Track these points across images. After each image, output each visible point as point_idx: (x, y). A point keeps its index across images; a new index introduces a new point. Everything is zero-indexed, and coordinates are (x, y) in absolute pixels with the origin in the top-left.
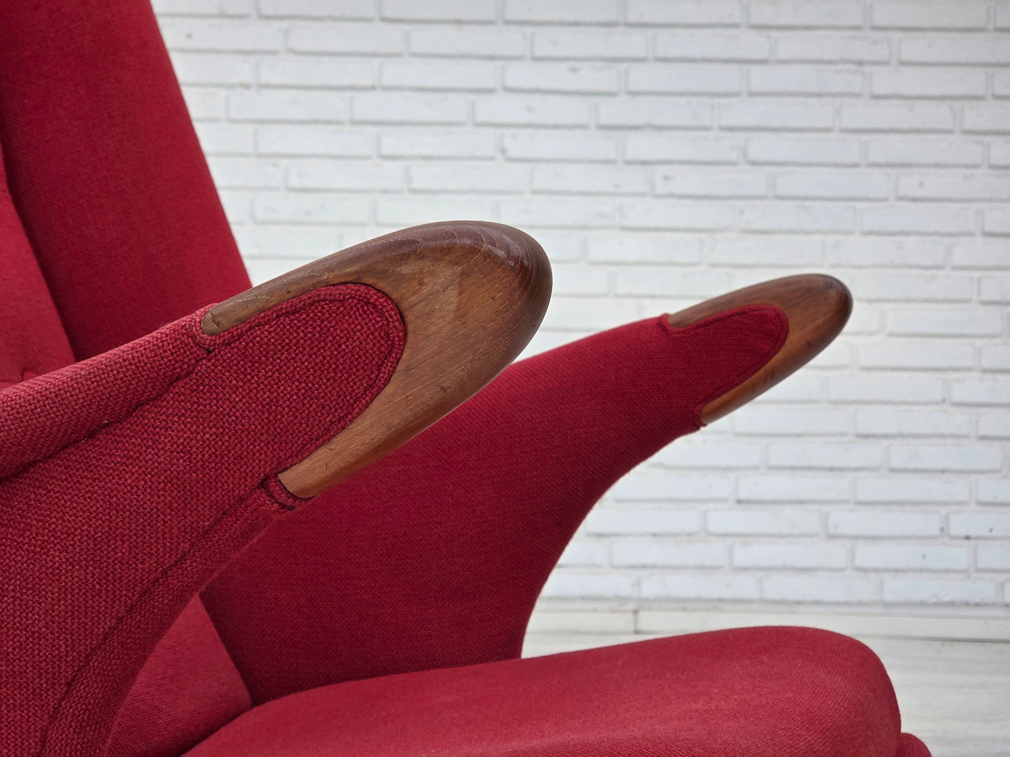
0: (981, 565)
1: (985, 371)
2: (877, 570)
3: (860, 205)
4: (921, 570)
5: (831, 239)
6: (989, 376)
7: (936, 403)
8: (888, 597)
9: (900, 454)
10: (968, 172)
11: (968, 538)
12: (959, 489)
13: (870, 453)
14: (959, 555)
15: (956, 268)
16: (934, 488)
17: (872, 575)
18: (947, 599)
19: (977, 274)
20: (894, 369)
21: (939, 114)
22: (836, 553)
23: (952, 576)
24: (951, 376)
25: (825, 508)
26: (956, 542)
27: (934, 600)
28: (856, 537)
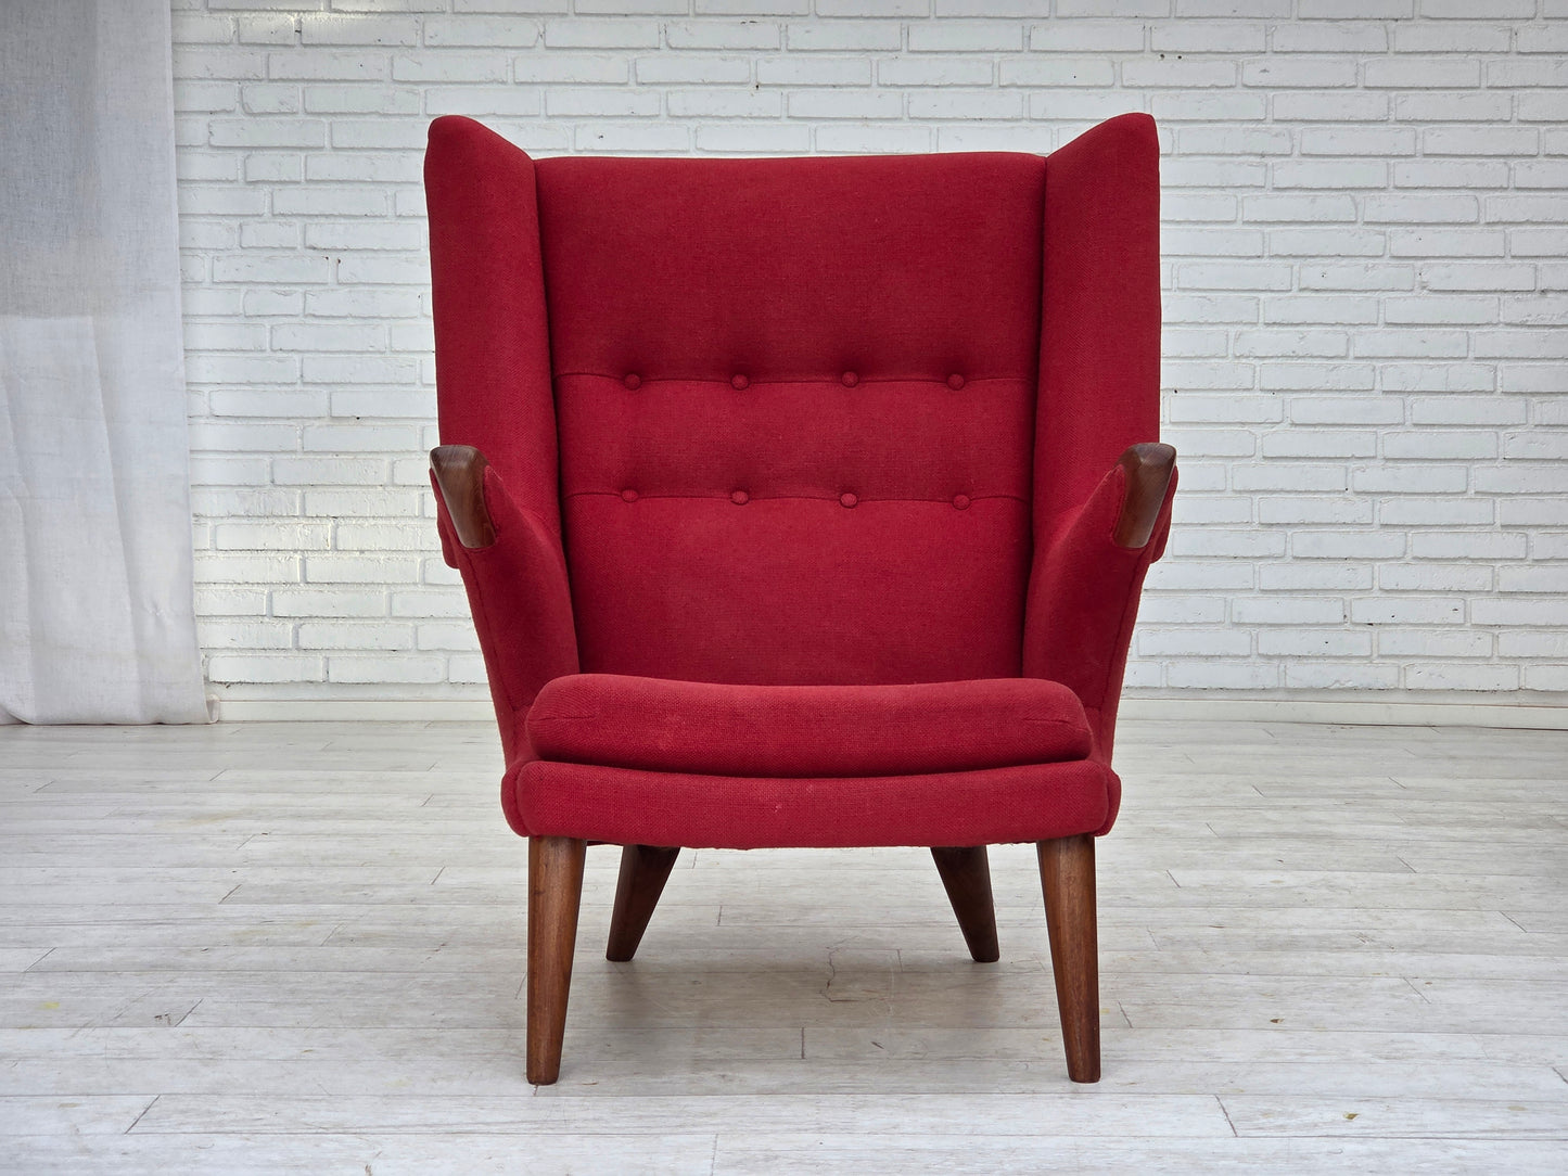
0: (1382, 653)
1: (1387, 460)
2: (1281, 657)
3: (1262, 296)
4: (1324, 657)
5: (1233, 330)
6: (1390, 464)
7: (1340, 492)
8: (1291, 684)
9: (1302, 542)
10: (1371, 262)
11: (1371, 624)
12: (1361, 576)
13: (1273, 542)
14: (1360, 642)
15: (1357, 358)
16: (1337, 576)
17: (1276, 662)
18: (1349, 685)
19: (1379, 364)
20: (1298, 458)
21: (1339, 206)
22: (1239, 641)
23: (1354, 662)
24: (1353, 465)
25: (1230, 597)
26: (1358, 629)
27: (1337, 685)
28: (1260, 625)
